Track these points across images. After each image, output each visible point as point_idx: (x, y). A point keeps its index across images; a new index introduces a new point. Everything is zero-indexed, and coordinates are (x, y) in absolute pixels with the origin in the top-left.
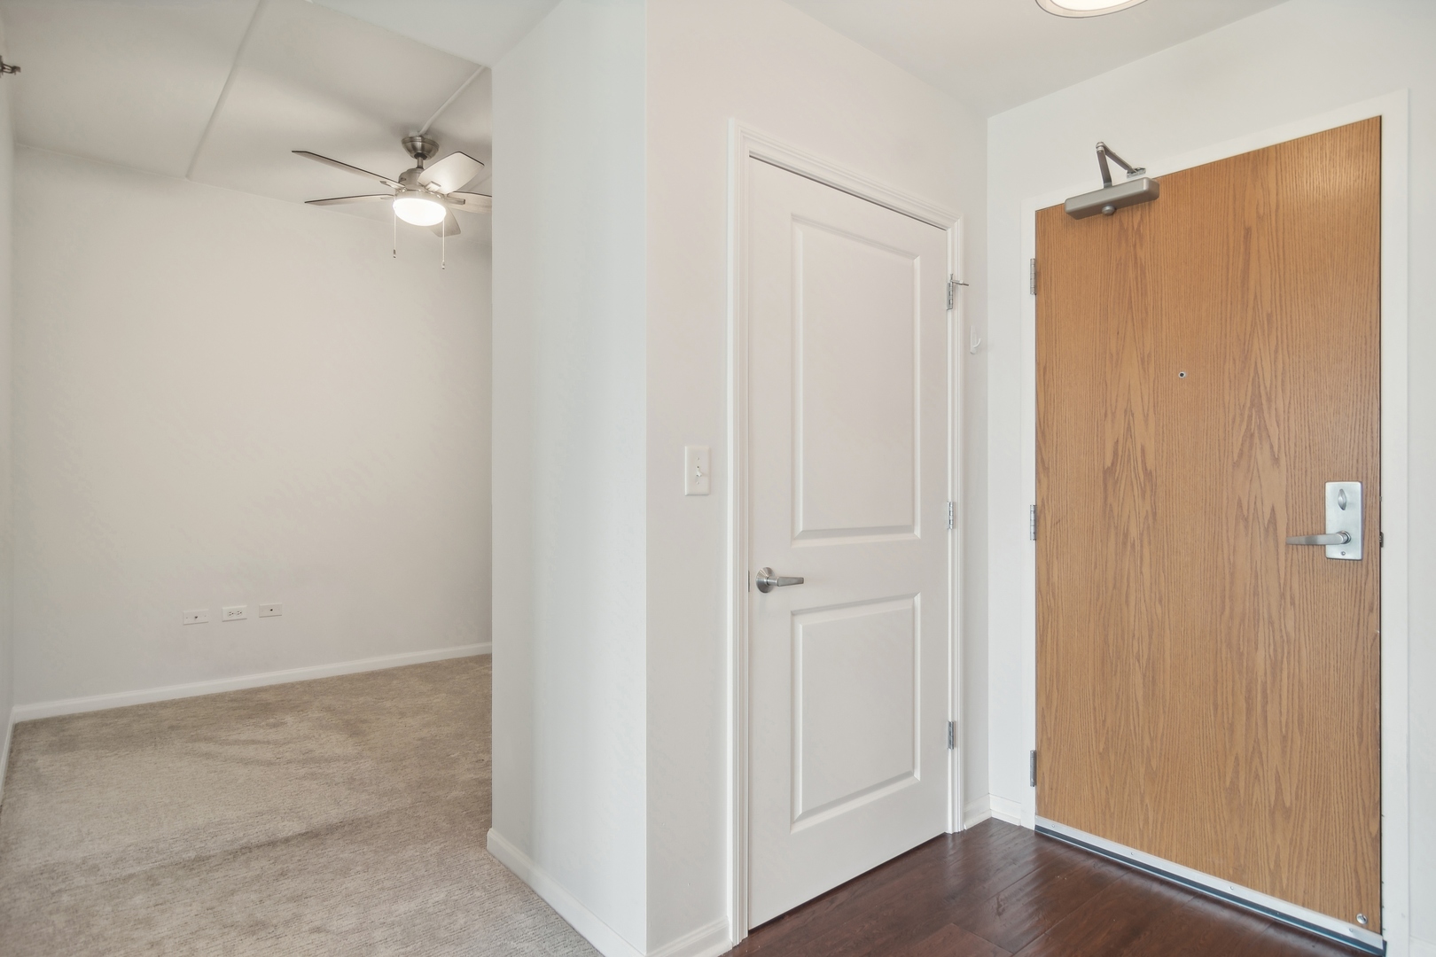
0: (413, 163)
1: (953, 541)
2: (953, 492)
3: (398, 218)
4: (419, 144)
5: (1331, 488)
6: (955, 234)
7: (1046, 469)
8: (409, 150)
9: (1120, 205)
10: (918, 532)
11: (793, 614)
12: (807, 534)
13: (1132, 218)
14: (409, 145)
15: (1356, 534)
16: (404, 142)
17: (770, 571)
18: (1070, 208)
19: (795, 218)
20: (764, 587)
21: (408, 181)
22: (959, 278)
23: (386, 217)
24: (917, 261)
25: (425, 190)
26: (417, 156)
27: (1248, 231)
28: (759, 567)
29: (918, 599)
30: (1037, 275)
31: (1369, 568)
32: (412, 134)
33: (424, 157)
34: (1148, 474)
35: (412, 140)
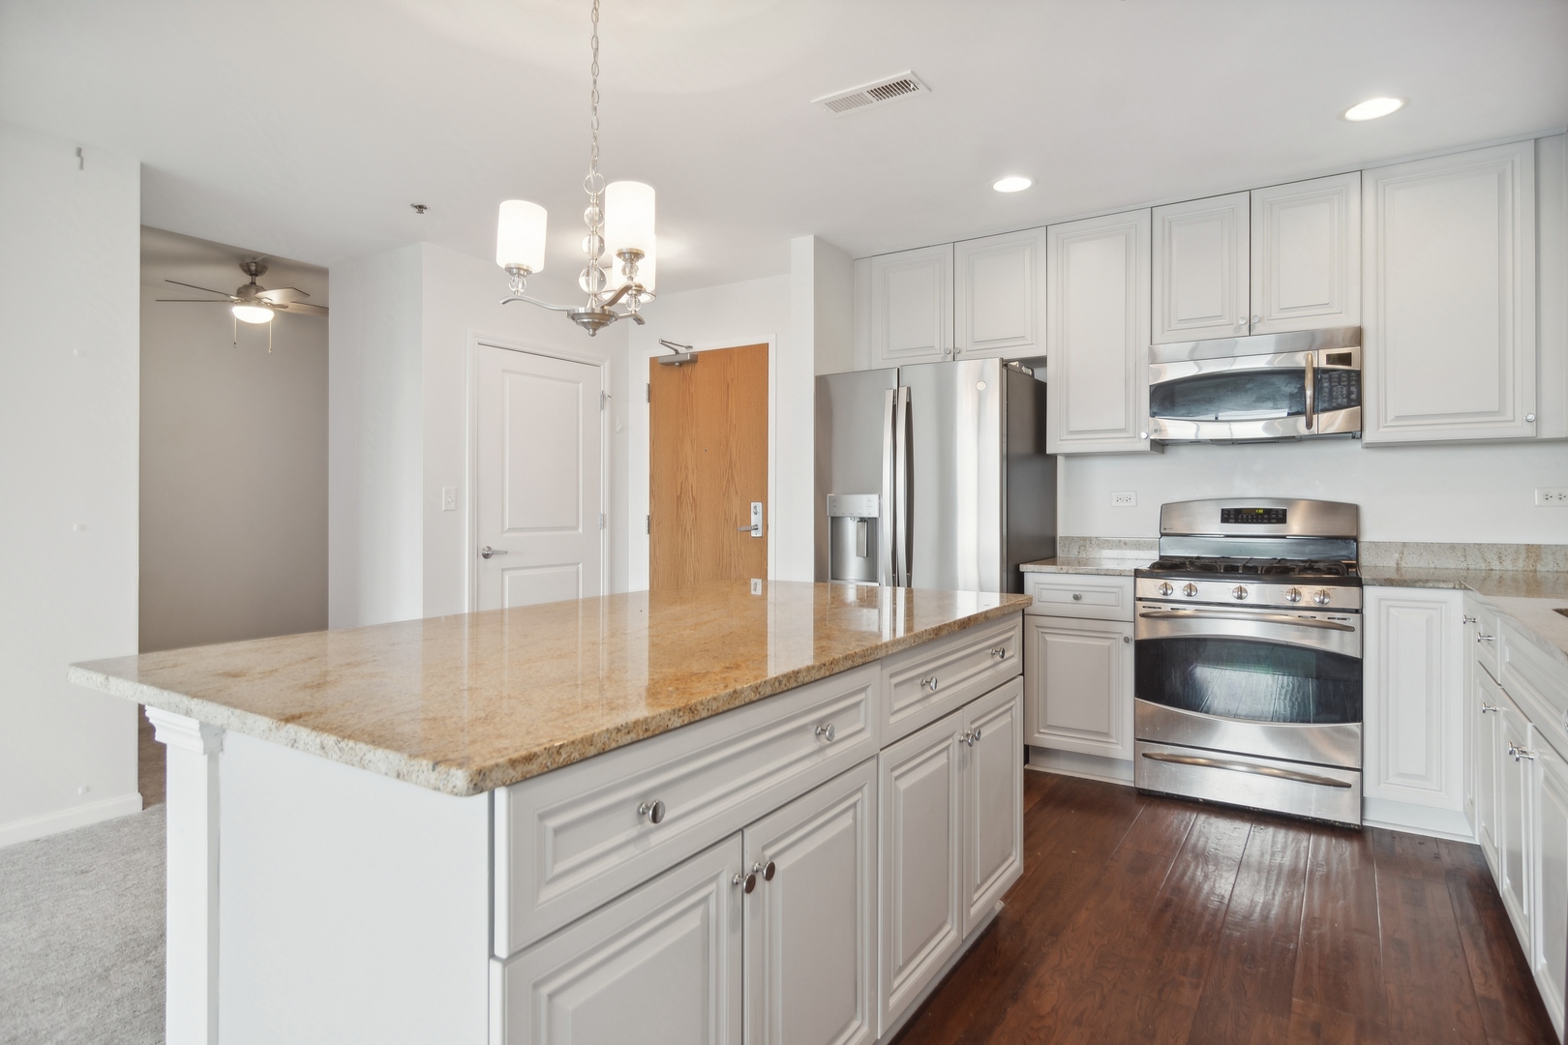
0: (246, 279)
1: (604, 535)
2: (604, 507)
3: (239, 321)
4: (253, 268)
5: (753, 504)
6: (606, 367)
7: (654, 496)
8: (245, 271)
9: (682, 364)
10: (580, 530)
11: (503, 570)
12: (511, 530)
13: (688, 370)
14: (246, 268)
15: (760, 527)
16: (242, 266)
17: (489, 548)
18: (661, 361)
19: (504, 371)
20: (486, 556)
21: (246, 294)
22: (607, 393)
23: (229, 319)
24: (581, 385)
25: (259, 302)
26: (251, 275)
27: (728, 384)
28: (484, 546)
29: (580, 566)
30: (650, 392)
31: (764, 540)
32: (247, 260)
33: (256, 275)
34: (694, 498)
35: (248, 265)
